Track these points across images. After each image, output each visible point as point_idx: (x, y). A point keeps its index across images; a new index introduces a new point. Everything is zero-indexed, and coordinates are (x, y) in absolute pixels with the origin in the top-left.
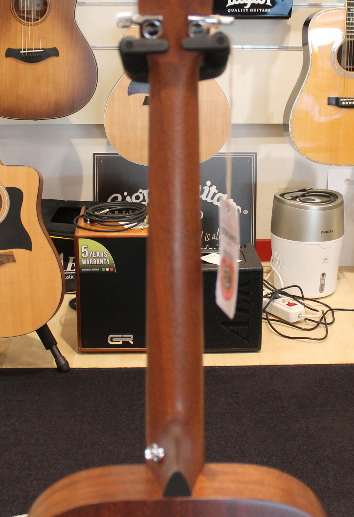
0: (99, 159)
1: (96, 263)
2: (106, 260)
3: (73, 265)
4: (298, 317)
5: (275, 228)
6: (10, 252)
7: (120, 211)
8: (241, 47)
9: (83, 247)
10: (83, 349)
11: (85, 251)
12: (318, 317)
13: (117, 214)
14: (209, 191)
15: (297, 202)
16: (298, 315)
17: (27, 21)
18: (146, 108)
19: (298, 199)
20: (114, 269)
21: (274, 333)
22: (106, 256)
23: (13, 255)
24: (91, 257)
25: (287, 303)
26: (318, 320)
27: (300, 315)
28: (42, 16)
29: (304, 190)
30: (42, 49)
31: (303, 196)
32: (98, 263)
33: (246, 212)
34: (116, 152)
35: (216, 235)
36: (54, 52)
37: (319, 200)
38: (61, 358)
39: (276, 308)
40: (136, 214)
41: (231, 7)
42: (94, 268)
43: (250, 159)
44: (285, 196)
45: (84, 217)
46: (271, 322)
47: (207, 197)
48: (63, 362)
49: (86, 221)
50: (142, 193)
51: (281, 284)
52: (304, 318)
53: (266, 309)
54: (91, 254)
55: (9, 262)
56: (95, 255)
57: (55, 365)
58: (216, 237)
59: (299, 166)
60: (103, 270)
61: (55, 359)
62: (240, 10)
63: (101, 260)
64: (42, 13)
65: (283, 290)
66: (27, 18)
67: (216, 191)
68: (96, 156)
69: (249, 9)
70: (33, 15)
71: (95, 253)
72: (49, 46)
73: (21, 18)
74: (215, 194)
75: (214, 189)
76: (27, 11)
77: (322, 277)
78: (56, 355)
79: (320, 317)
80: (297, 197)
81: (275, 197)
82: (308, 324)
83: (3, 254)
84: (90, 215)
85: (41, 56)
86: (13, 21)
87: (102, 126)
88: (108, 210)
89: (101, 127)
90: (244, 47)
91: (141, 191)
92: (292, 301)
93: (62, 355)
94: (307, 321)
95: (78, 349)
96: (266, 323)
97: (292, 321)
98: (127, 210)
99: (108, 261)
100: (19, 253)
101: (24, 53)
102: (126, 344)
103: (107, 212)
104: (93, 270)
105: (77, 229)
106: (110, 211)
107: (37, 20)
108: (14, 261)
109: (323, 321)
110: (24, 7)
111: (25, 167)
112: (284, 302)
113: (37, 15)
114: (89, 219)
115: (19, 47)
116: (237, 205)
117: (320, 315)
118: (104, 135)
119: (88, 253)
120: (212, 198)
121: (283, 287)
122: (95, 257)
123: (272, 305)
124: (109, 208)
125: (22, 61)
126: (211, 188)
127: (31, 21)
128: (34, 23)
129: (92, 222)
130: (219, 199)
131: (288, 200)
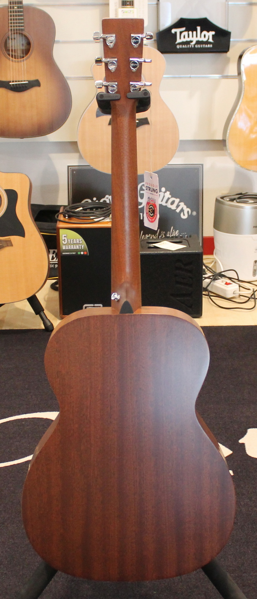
0: (73, 171)
1: (74, 248)
2: (81, 246)
3: (53, 256)
4: (234, 293)
5: (217, 225)
6: (8, 238)
7: (91, 209)
8: (189, 76)
9: (63, 236)
10: (64, 316)
11: (65, 239)
12: (249, 294)
13: (88, 211)
14: (164, 196)
15: (234, 203)
16: (233, 292)
17: (15, 58)
18: (110, 127)
19: (235, 201)
20: (87, 253)
21: (213, 305)
22: (81, 243)
23: (10, 241)
24: (69, 243)
25: (225, 283)
26: (249, 296)
27: (235, 292)
28: (27, 54)
29: (241, 194)
30: (27, 81)
31: (239, 198)
32: (75, 248)
33: (194, 213)
34: (88, 165)
35: (170, 232)
36: (36, 84)
37: (253, 202)
38: (47, 321)
39: (216, 287)
40: (103, 211)
41: (179, 44)
42: (72, 252)
43: (198, 169)
44: (225, 198)
45: (64, 213)
46: (212, 297)
47: (162, 201)
48: (49, 324)
49: (65, 217)
50: (109, 198)
51: (221, 268)
52: (238, 294)
53: (208, 288)
54: (69, 241)
55: (8, 246)
56: (72, 242)
57: (43, 327)
58: (170, 234)
59: (239, 176)
60: (79, 253)
61: (42, 322)
62: (187, 46)
63: (77, 246)
64: (27, 52)
65: (223, 273)
66: (15, 56)
67: (170, 196)
68: (70, 168)
69: (195, 45)
70: (19, 53)
71: (72, 240)
72: (33, 78)
73: (10, 56)
74: (169, 199)
75: (168, 194)
76: (15, 50)
77: (254, 264)
78: (44, 319)
79: (251, 293)
80: (234, 199)
81: (217, 200)
82: (241, 299)
83: (3, 240)
84: (68, 211)
85: (26, 87)
86: (3, 58)
87: (76, 142)
88: (81, 208)
89: (75, 144)
90: (191, 76)
91: (107, 196)
92: (229, 281)
93: (48, 318)
94: (241, 297)
95: (60, 316)
96: (208, 298)
97: (229, 296)
98: (97, 208)
99: (83, 247)
100: (14, 239)
101: (13, 85)
103: (81, 210)
104: (71, 253)
105: (58, 222)
106: (83, 210)
107: (23, 57)
108: (12, 245)
109: (253, 297)
110: (12, 46)
111: (19, 174)
112: (222, 282)
113: (23, 54)
114: (67, 215)
115: (8, 80)
116: (187, 207)
117: (251, 292)
118: (77, 150)
119: (67, 240)
120: (167, 202)
121: (223, 270)
122: (73, 243)
123: (213, 285)
124: (82, 207)
125: (11, 91)
126: (165, 193)
127: (18, 58)
128: (21, 60)
129: (70, 217)
130: (173, 203)
131: (226, 201)
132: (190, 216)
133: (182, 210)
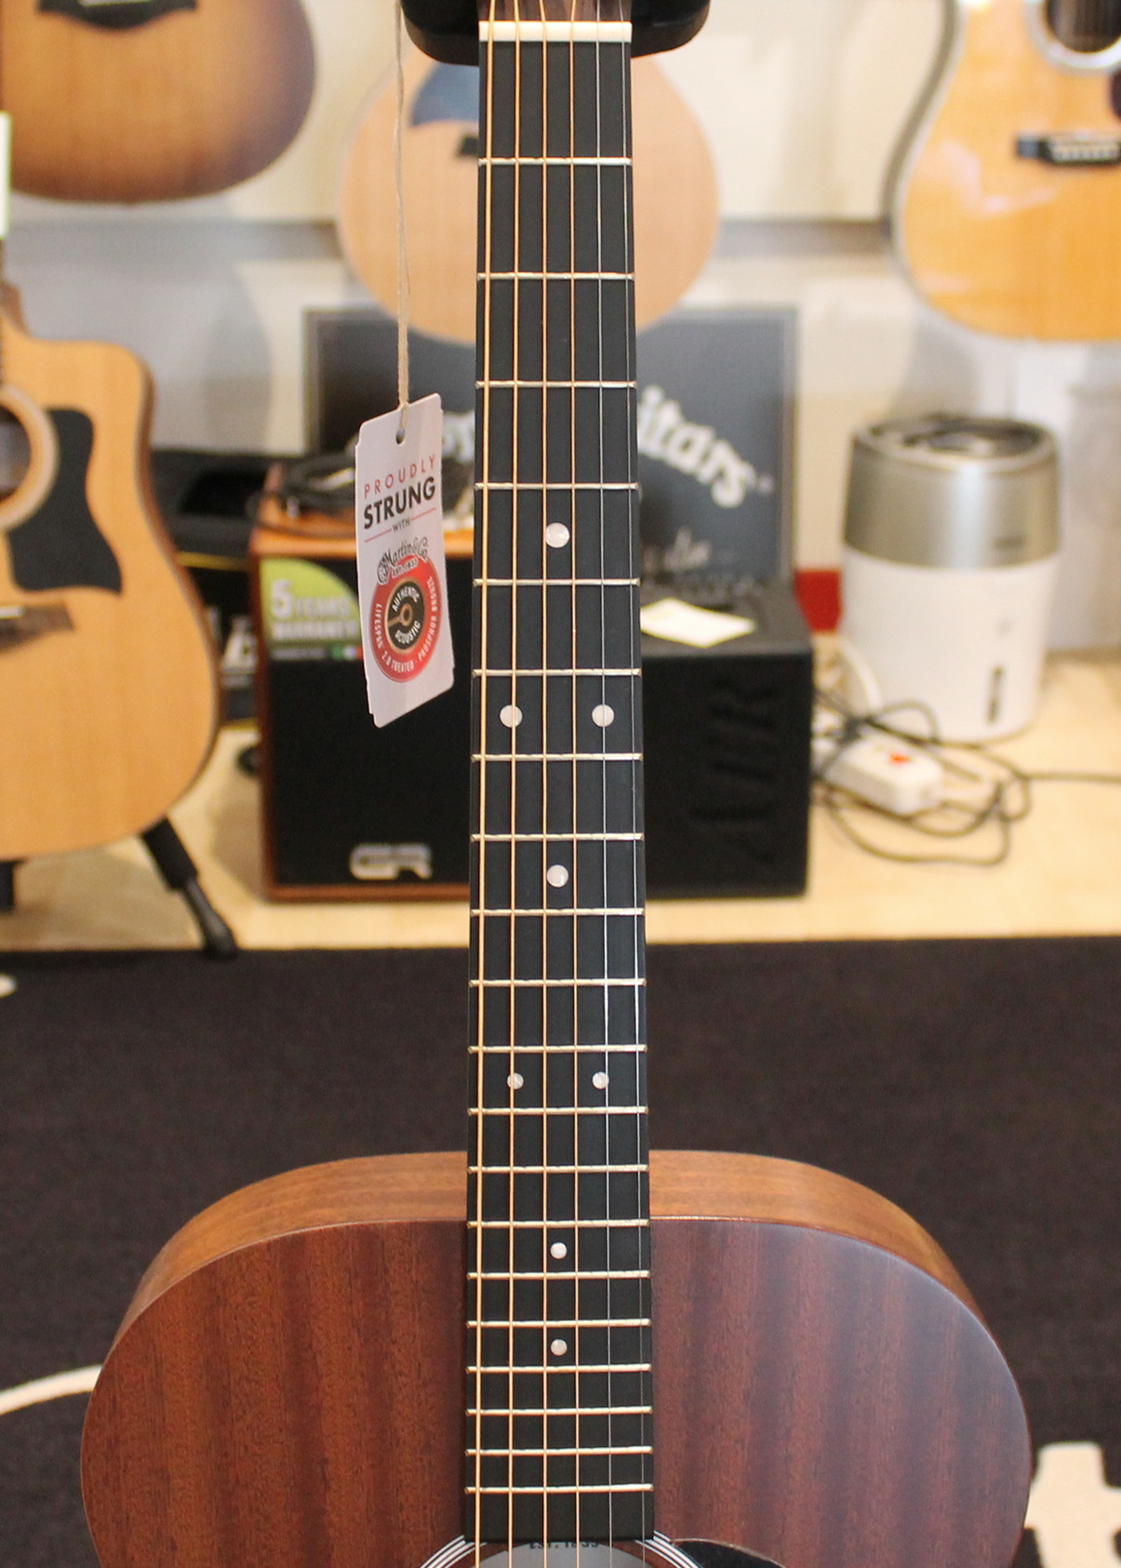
1: (315, 633)
2: (344, 626)
3: (245, 646)
5: (856, 531)
6: (56, 599)
9: (276, 586)
10: (280, 890)
11: (283, 599)
12: (982, 798)
14: (656, 422)
15: (922, 454)
16: (922, 788)
18: (468, 166)
19: (922, 445)
22: (343, 613)
23: (65, 611)
24: (298, 613)
25: (888, 755)
26: (981, 807)
27: (928, 790)
31: (938, 433)
32: (320, 634)
33: (768, 485)
38: (211, 918)
39: (860, 772)
42: (308, 649)
44: (884, 435)
45: (281, 495)
46: (840, 810)
48: (217, 930)
49: (284, 509)
51: (870, 697)
52: (940, 801)
54: (298, 606)
56: (310, 610)
57: (195, 940)
59: (929, 347)
60: (336, 653)
63: (327, 625)
65: (881, 717)
67: (676, 421)
71: (310, 603)
75: (668, 415)
77: (993, 680)
78: (200, 909)
79: (986, 795)
81: (855, 441)
82: (949, 819)
84: (297, 491)
85: (142, 14)
88: (348, 475)
89: (327, 229)
92: (902, 748)
93: (216, 909)
94: (949, 810)
95: (264, 889)
97: (904, 808)
99: (349, 628)
100: (83, 602)
101: (92, 8)
102: (407, 876)
104: (305, 654)
105: (258, 531)
108: (70, 625)
109: (995, 809)
111: (98, 346)
112: (879, 751)
114: (293, 504)
116: (742, 463)
117: (986, 790)
118: (335, 252)
119: (293, 603)
121: (878, 706)
122: (311, 614)
123: (843, 762)
125: (84, 27)
126: (660, 411)
129: (305, 511)
130: (687, 445)
131: (892, 446)
132: (751, 497)
133: (721, 475)
